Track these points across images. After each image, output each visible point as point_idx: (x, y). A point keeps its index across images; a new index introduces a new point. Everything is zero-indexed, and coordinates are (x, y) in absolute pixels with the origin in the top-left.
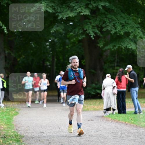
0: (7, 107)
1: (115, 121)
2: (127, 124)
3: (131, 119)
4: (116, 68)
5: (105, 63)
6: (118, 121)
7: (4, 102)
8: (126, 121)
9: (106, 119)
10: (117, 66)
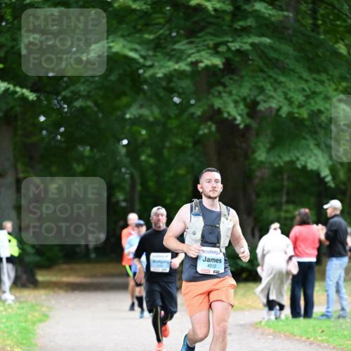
0: (21, 303)
1: (282, 336)
2: (311, 344)
3: (323, 331)
4: (285, 207)
5: (258, 195)
6: (290, 336)
7: (13, 291)
8: (309, 336)
9: (260, 331)
10: (288, 202)
